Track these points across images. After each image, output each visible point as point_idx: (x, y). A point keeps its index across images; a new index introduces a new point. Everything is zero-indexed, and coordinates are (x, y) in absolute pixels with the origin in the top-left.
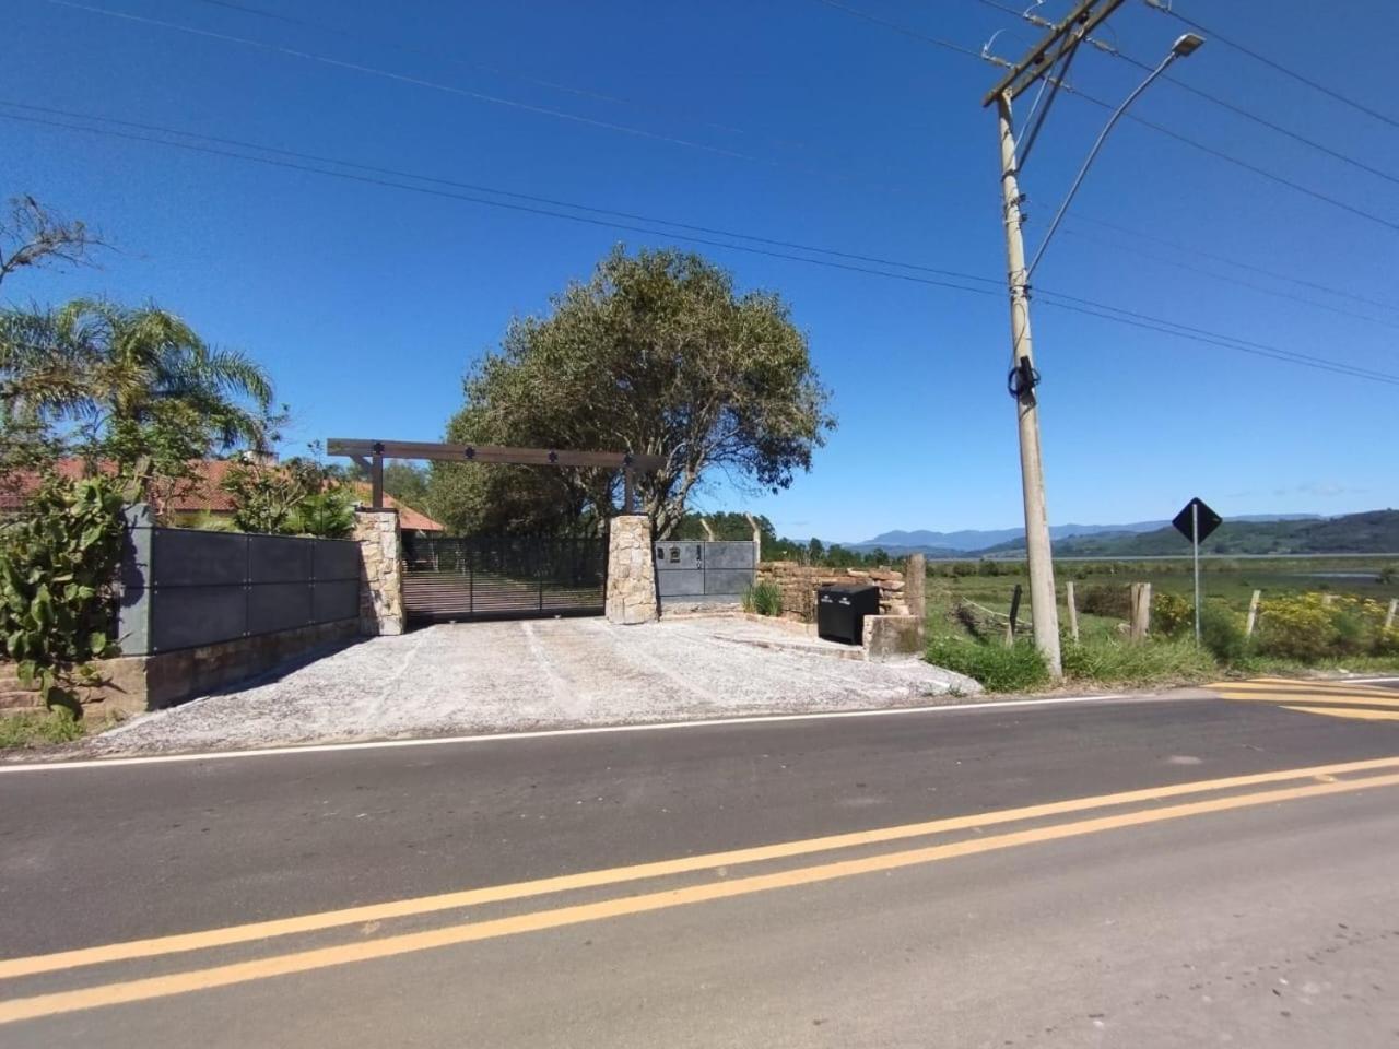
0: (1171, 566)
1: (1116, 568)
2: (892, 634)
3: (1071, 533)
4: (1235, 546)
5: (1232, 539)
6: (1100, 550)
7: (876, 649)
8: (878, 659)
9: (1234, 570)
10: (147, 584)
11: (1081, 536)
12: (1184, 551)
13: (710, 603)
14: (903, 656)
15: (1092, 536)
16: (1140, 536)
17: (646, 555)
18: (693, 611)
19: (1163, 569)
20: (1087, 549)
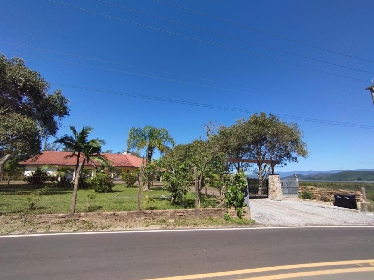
0: (350, 184)
1: (332, 184)
2: (366, 207)
3: (311, 173)
4: (365, 178)
5: (363, 176)
6: (320, 178)
7: (363, 210)
8: (364, 213)
9: (370, 186)
10: (248, 193)
11: (314, 174)
12: (347, 179)
13: (290, 196)
14: (370, 212)
15: (317, 174)
16: (332, 174)
17: (280, 184)
18: (287, 198)
19: (347, 185)
20: (316, 178)
